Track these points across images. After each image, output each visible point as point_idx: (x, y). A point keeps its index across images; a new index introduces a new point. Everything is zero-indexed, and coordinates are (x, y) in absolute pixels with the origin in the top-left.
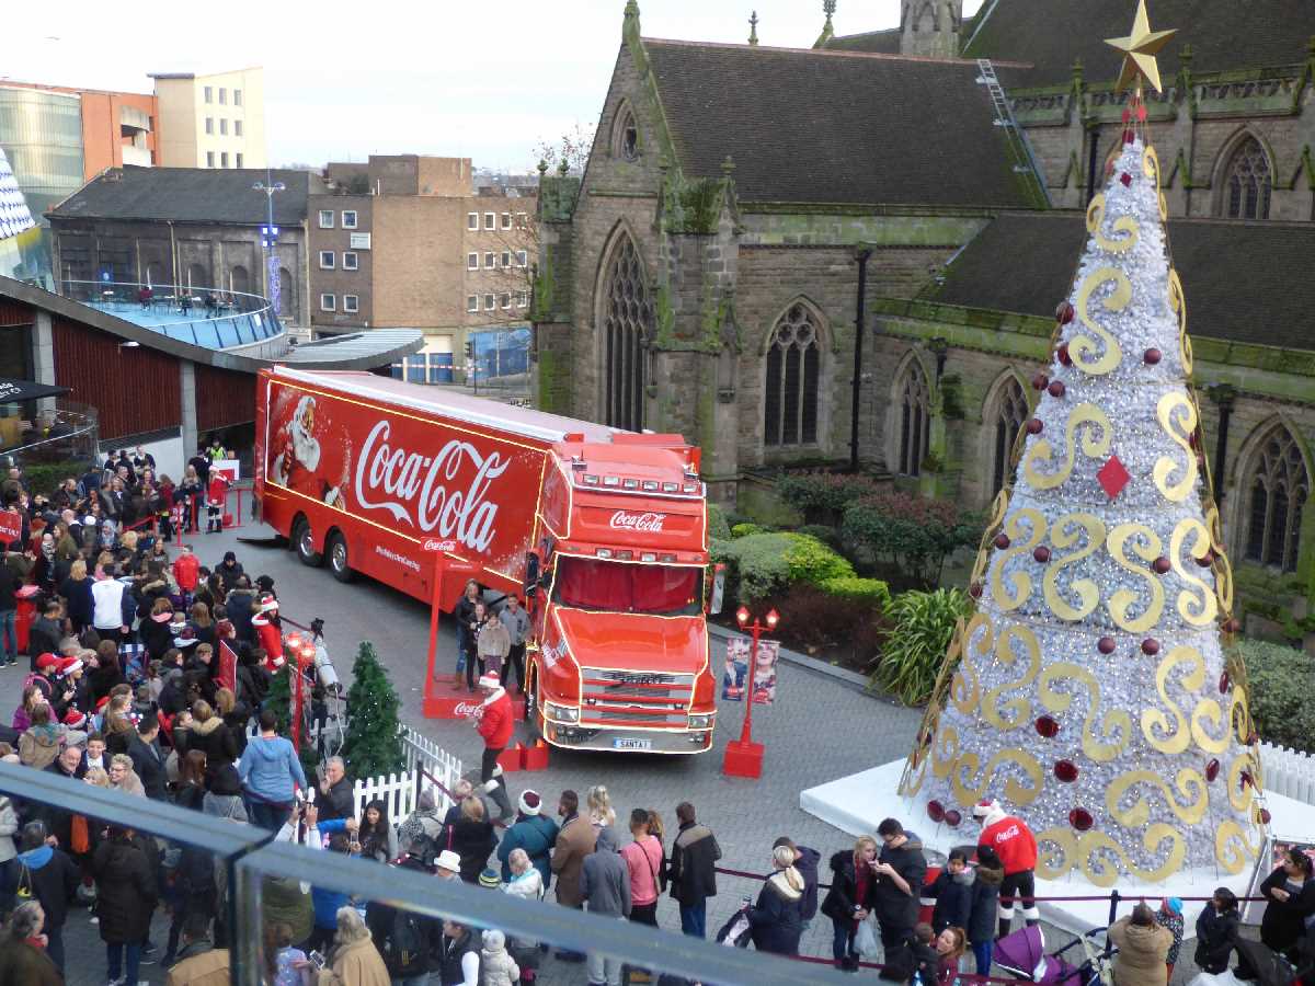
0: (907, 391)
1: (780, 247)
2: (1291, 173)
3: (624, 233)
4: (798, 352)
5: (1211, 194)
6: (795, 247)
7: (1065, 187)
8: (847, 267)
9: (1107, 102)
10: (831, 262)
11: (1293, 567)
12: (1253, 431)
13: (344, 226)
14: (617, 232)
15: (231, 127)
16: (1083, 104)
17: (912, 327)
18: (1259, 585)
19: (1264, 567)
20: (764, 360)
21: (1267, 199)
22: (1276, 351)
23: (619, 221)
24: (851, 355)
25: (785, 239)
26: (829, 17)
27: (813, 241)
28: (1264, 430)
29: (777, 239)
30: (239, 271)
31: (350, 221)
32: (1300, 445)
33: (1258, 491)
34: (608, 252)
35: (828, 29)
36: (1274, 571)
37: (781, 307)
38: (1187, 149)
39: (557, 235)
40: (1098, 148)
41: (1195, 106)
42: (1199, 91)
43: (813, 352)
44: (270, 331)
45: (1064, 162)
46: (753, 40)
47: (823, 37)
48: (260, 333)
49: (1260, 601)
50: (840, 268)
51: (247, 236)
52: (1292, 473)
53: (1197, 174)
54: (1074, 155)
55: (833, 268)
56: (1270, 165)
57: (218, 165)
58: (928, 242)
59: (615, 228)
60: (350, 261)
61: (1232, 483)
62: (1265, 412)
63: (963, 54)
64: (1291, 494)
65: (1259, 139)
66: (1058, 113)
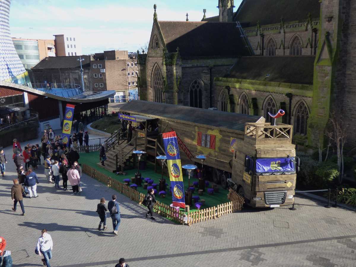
0: (222, 99)
1: (191, 67)
2: (306, 44)
3: (157, 66)
4: (197, 91)
5: (289, 50)
6: (195, 67)
7: (257, 50)
8: (207, 71)
9: (265, 30)
10: (203, 70)
11: (306, 134)
12: (297, 103)
13: (99, 68)
14: (155, 66)
15: (73, 46)
16: (260, 31)
17: (222, 84)
18: (299, 138)
19: (300, 134)
20: (189, 93)
21: (301, 51)
22: (300, 85)
23: (155, 63)
24: (209, 91)
25: (192, 65)
26: (204, 13)
27: (199, 65)
28: (299, 103)
29: (190, 65)
30: (75, 79)
31: (100, 66)
32: (306, 106)
33: (298, 117)
34: (153, 70)
35: (204, 16)
36: (302, 135)
37: (192, 81)
38: (283, 40)
39: (142, 67)
40: (264, 41)
41: (284, 30)
42: (285, 26)
43: (200, 91)
44: (80, 93)
45: (256, 44)
46: (187, 20)
47: (203, 18)
48: (78, 93)
49: (300, 142)
50: (206, 71)
51: (77, 71)
52: (305, 113)
53: (286, 46)
54: (259, 42)
55: (204, 71)
56: (301, 43)
57: (71, 55)
58: (225, 64)
59: (155, 65)
60: (101, 75)
61: (293, 115)
62: (299, 99)
63: (233, 21)
64: (305, 117)
65: (299, 37)
66: (255, 33)
